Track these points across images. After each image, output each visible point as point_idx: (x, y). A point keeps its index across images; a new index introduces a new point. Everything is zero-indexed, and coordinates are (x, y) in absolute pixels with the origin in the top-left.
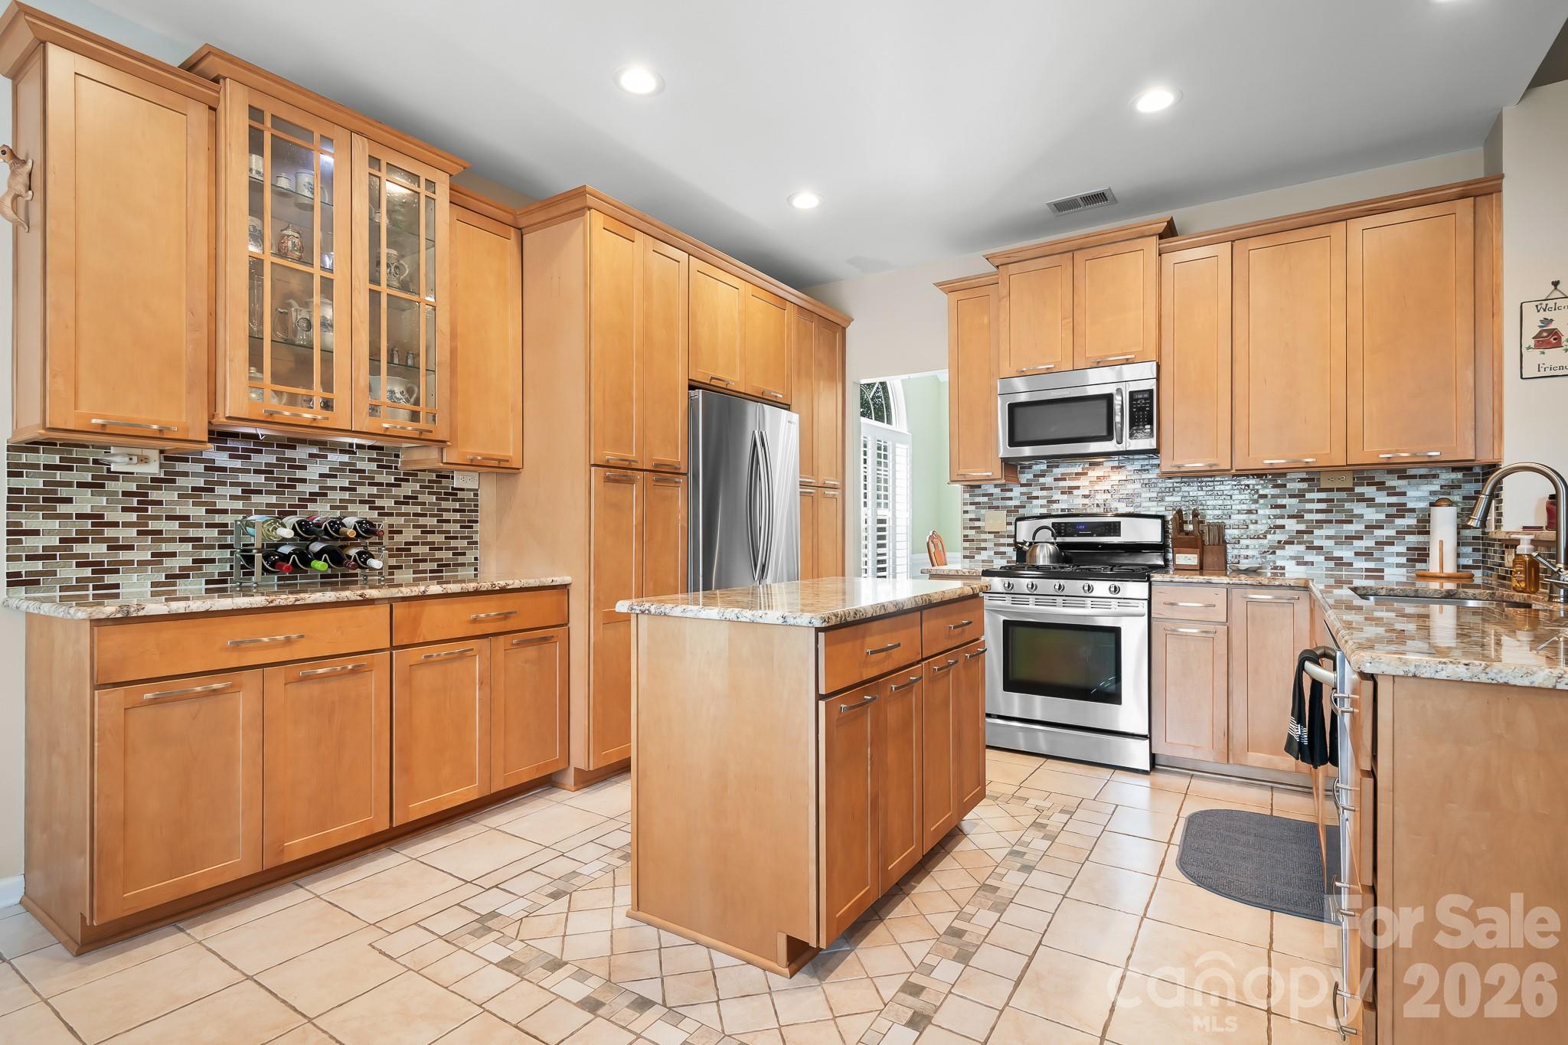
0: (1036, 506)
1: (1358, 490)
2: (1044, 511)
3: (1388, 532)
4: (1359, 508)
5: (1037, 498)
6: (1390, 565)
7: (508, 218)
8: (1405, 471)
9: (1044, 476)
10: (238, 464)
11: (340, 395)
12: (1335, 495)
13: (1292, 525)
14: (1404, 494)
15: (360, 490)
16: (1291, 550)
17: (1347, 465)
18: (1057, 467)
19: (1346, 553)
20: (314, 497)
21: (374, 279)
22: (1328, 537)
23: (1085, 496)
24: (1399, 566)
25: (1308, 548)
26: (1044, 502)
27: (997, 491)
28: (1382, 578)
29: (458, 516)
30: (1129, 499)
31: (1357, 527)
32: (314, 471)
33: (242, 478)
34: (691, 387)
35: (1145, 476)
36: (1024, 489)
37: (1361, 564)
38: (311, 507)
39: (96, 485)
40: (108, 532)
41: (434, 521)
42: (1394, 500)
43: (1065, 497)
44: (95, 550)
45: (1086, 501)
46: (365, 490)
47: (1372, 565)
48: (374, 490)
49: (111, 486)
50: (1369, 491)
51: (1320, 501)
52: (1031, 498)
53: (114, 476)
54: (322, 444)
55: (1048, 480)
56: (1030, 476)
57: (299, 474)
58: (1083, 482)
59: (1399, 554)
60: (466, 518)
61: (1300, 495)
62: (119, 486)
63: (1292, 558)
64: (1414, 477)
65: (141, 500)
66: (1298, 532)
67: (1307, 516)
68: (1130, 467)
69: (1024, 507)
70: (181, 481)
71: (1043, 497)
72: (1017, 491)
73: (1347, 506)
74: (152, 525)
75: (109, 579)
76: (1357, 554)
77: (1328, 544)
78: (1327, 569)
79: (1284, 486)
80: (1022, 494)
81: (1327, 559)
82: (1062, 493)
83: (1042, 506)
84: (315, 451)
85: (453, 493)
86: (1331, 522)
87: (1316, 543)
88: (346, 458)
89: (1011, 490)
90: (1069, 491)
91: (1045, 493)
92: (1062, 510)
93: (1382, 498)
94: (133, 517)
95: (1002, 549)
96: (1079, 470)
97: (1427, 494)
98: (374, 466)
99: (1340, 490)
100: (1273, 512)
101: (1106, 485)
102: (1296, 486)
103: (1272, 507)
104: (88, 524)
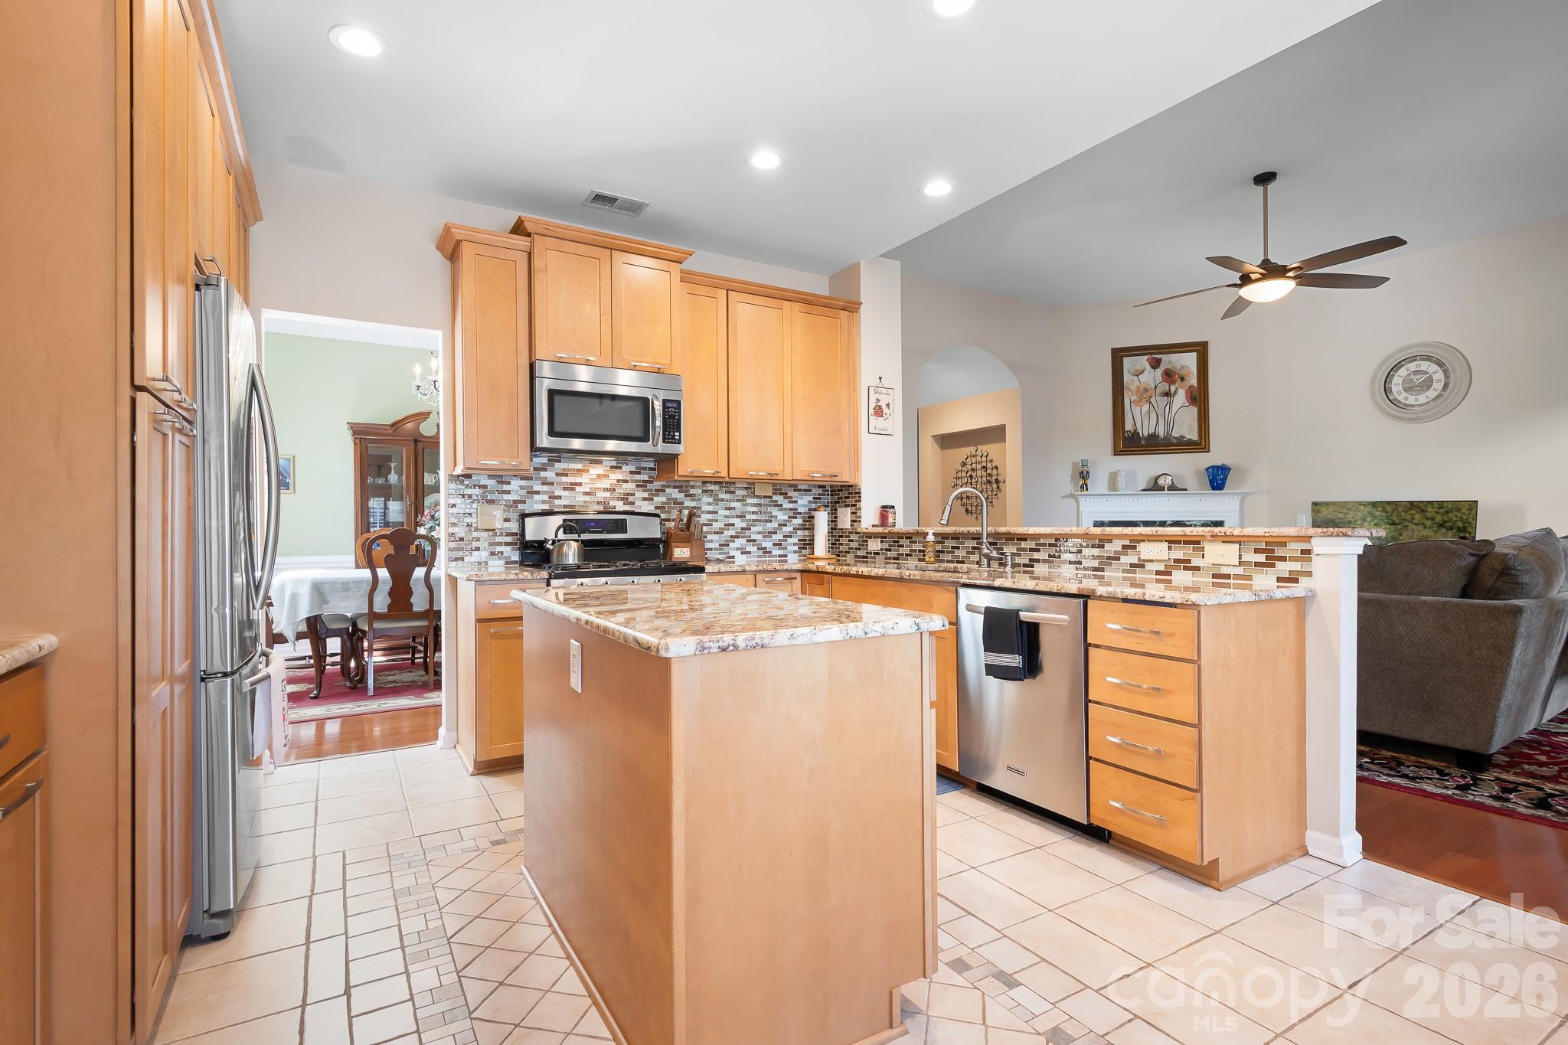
0: (538, 502)
1: (775, 498)
2: (546, 507)
3: (788, 529)
4: (775, 511)
5: (538, 493)
6: (790, 552)
8: (796, 486)
9: (545, 470)
12: (762, 501)
13: (739, 524)
14: (796, 502)
16: (740, 542)
18: (559, 461)
19: (768, 544)
22: (759, 533)
23: (586, 494)
24: (795, 552)
25: (748, 541)
26: (546, 497)
27: (491, 483)
28: (786, 561)
30: (625, 498)
31: (774, 525)
35: (637, 477)
36: (524, 483)
37: (776, 552)
42: (791, 506)
43: (566, 493)
45: (587, 498)
47: (781, 552)
50: (780, 499)
51: (755, 505)
52: (531, 492)
55: (549, 475)
58: (583, 479)
59: (795, 544)
61: (742, 500)
63: (737, 549)
64: (800, 490)
66: (743, 529)
67: (748, 517)
68: (625, 468)
69: (524, 502)
71: (545, 493)
72: (516, 484)
73: (769, 509)
76: (774, 544)
77: (759, 537)
78: (759, 557)
79: (734, 492)
80: (522, 487)
81: (758, 549)
82: (564, 489)
83: (544, 502)
86: (760, 521)
87: (753, 537)
89: (509, 483)
90: (572, 487)
91: (545, 488)
92: (565, 506)
93: (787, 505)
95: (499, 549)
96: (579, 466)
97: (807, 503)
99: (765, 497)
100: (727, 513)
101: (605, 483)
102: (740, 493)
103: (727, 509)
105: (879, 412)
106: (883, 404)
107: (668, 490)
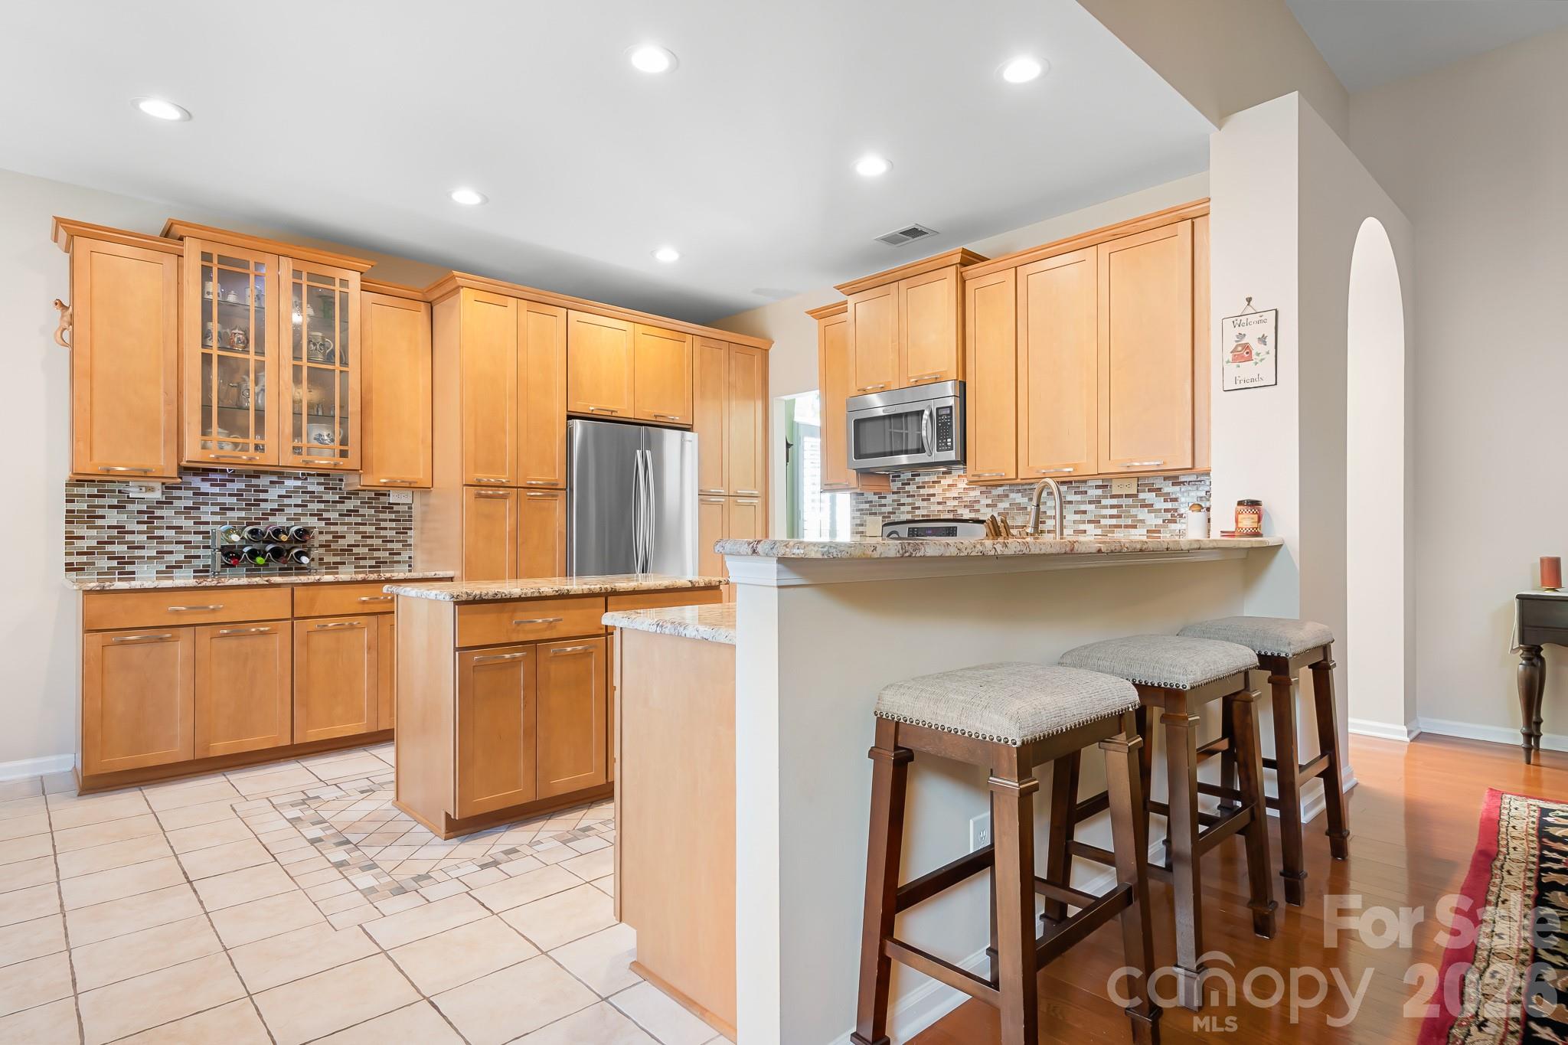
0: (903, 513)
1: (1141, 496)
2: (909, 517)
4: (1142, 514)
5: (904, 504)
7: (419, 296)
8: (1177, 477)
9: (909, 484)
10: (217, 490)
12: (1124, 501)
14: (1175, 500)
15: (310, 506)
17: (1099, 474)
18: (919, 475)
20: (273, 512)
21: (297, 357)
23: (939, 503)
26: (909, 508)
27: (876, 498)
29: (394, 524)
30: (971, 506)
31: (1140, 531)
32: (274, 493)
33: (220, 500)
34: (569, 417)
36: (895, 497)
38: (271, 519)
39: (120, 507)
40: (128, 538)
41: (373, 528)
42: (1169, 505)
43: (925, 503)
44: (119, 549)
45: (940, 507)
46: (314, 506)
48: (322, 506)
49: (130, 507)
50: (1149, 497)
51: (1112, 507)
52: (899, 505)
53: (132, 501)
54: (280, 474)
55: (912, 488)
56: (899, 484)
57: (262, 496)
58: (937, 490)
60: (402, 525)
61: (1097, 502)
62: (135, 507)
64: (1184, 483)
65: (150, 517)
67: (1103, 522)
69: (894, 513)
70: (176, 503)
71: (909, 504)
72: (890, 498)
73: (1133, 511)
74: (157, 533)
75: (129, 568)
79: (1086, 492)
80: (893, 501)
82: (923, 500)
83: (908, 512)
84: (275, 479)
85: (390, 507)
86: (1119, 526)
88: (299, 483)
89: (885, 497)
90: (927, 498)
91: (910, 500)
92: (923, 516)
93: (1160, 504)
94: (144, 527)
96: (935, 478)
98: (322, 488)
99: (1127, 496)
100: (1078, 517)
101: (954, 493)
102: (1094, 493)
103: (1076, 512)
104: (115, 532)
105: (1243, 353)
106: (1251, 340)
107: (1012, 495)
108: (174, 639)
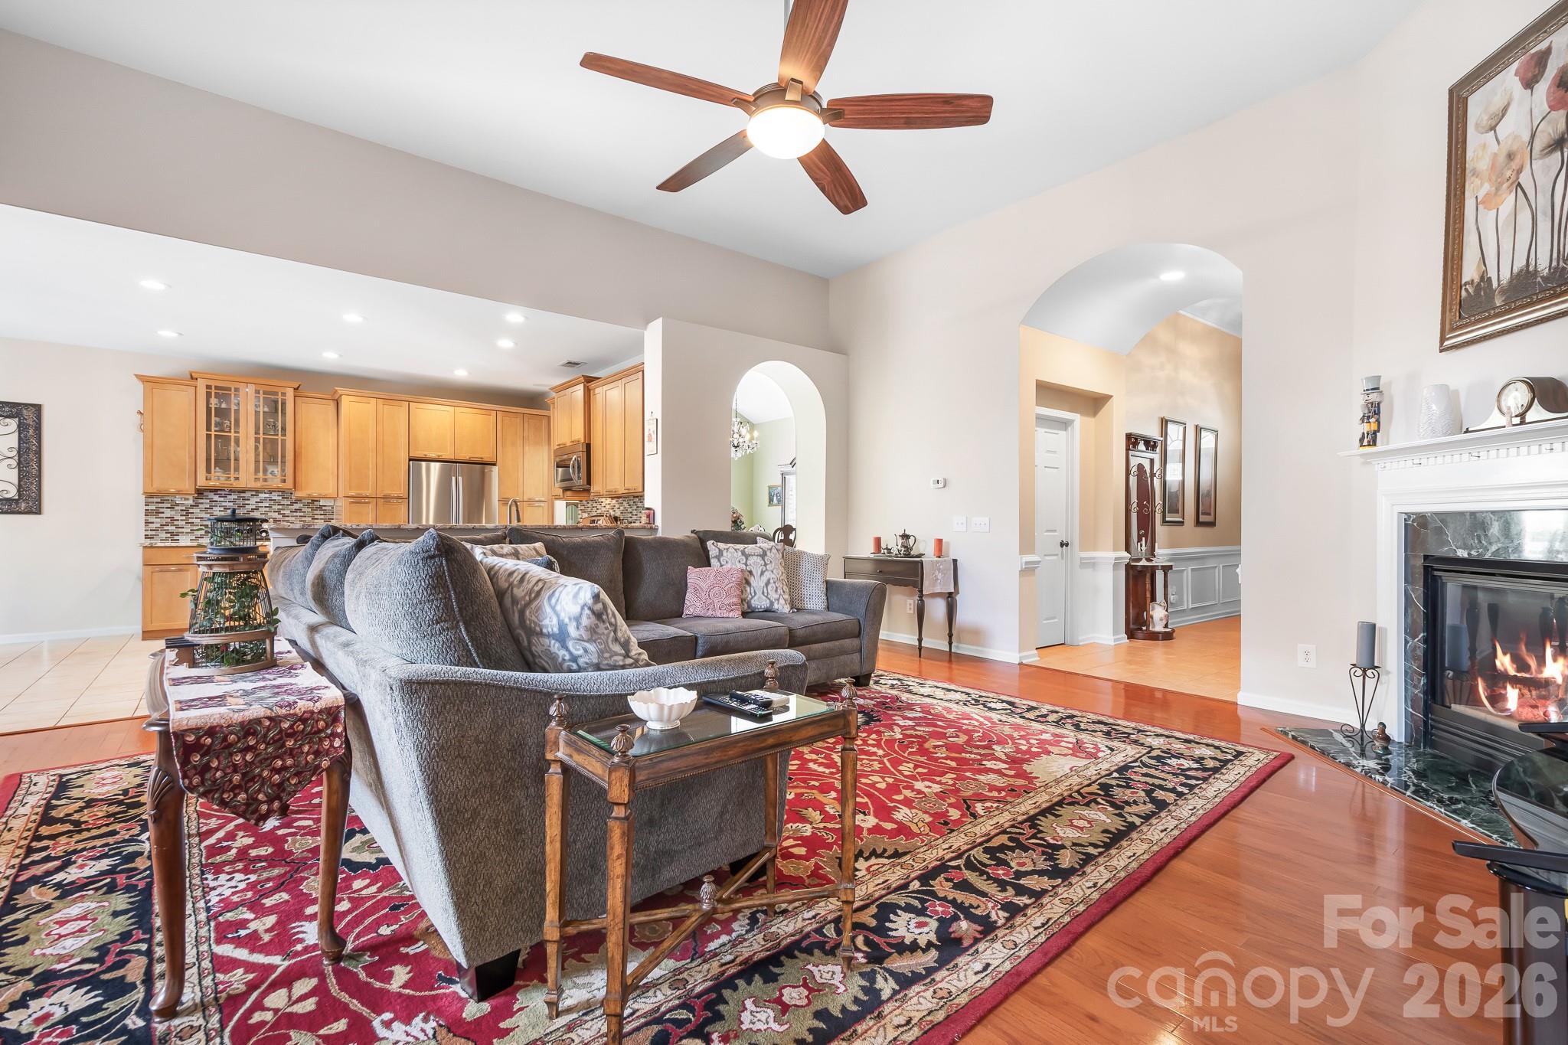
7: (329, 397)
10: (222, 499)
11: (242, 475)
15: (274, 507)
20: (253, 510)
21: (257, 433)
29: (322, 517)
32: (253, 500)
33: (224, 504)
34: (410, 460)
38: (252, 514)
39: (172, 508)
40: (176, 523)
41: (310, 519)
44: (171, 528)
46: (276, 507)
48: (280, 507)
49: (176, 508)
53: (178, 505)
54: (257, 491)
57: (247, 502)
60: (327, 517)
62: (179, 508)
65: (187, 512)
70: (200, 506)
74: (190, 521)
75: (176, 538)
84: (254, 493)
85: (320, 507)
88: (267, 495)
94: (184, 518)
98: (280, 498)
104: (169, 520)
105: (650, 438)
106: (652, 432)
108: (187, 570)
